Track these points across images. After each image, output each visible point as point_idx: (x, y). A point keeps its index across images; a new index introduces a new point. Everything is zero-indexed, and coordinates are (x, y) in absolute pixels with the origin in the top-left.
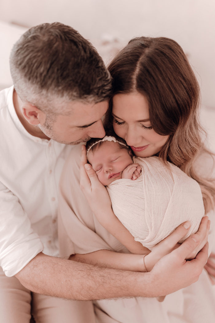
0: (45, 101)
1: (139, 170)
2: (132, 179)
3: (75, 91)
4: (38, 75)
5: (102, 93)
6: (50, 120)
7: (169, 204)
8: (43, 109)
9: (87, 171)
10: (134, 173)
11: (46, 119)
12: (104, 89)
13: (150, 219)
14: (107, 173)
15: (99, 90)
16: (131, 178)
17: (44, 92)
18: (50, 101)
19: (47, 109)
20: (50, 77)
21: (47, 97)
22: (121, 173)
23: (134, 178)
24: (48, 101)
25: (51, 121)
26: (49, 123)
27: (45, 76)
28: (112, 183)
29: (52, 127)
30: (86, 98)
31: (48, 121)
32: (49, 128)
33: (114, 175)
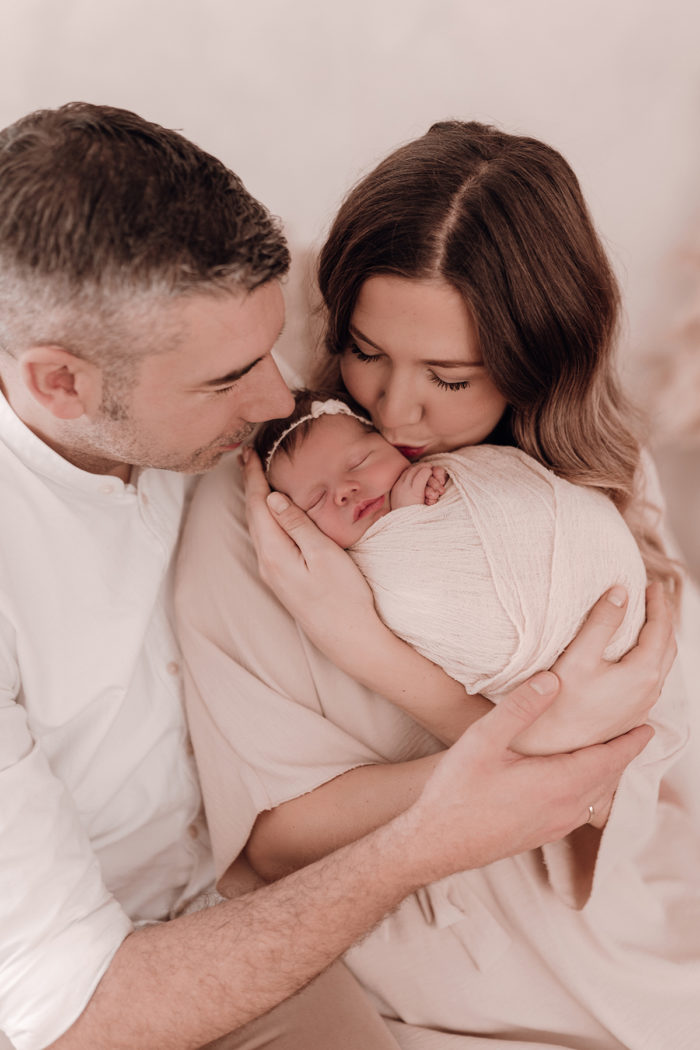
0: (95, 320)
1: (440, 475)
2: (426, 501)
3: (184, 262)
4: (62, 240)
5: (262, 257)
6: (118, 384)
7: (556, 540)
8: (91, 353)
9: (277, 517)
10: (427, 485)
11: (105, 387)
12: (265, 246)
13: (513, 595)
14: (347, 504)
15: (251, 249)
16: (422, 500)
17: (89, 288)
18: (111, 314)
19: (104, 346)
20: (98, 240)
21: (100, 301)
22: (387, 497)
23: (433, 495)
24: (105, 315)
25: (120, 388)
26: (115, 398)
27: (83, 240)
28: (369, 532)
29: (127, 407)
30: (219, 274)
31: (111, 389)
32: (120, 413)
33: (369, 505)
